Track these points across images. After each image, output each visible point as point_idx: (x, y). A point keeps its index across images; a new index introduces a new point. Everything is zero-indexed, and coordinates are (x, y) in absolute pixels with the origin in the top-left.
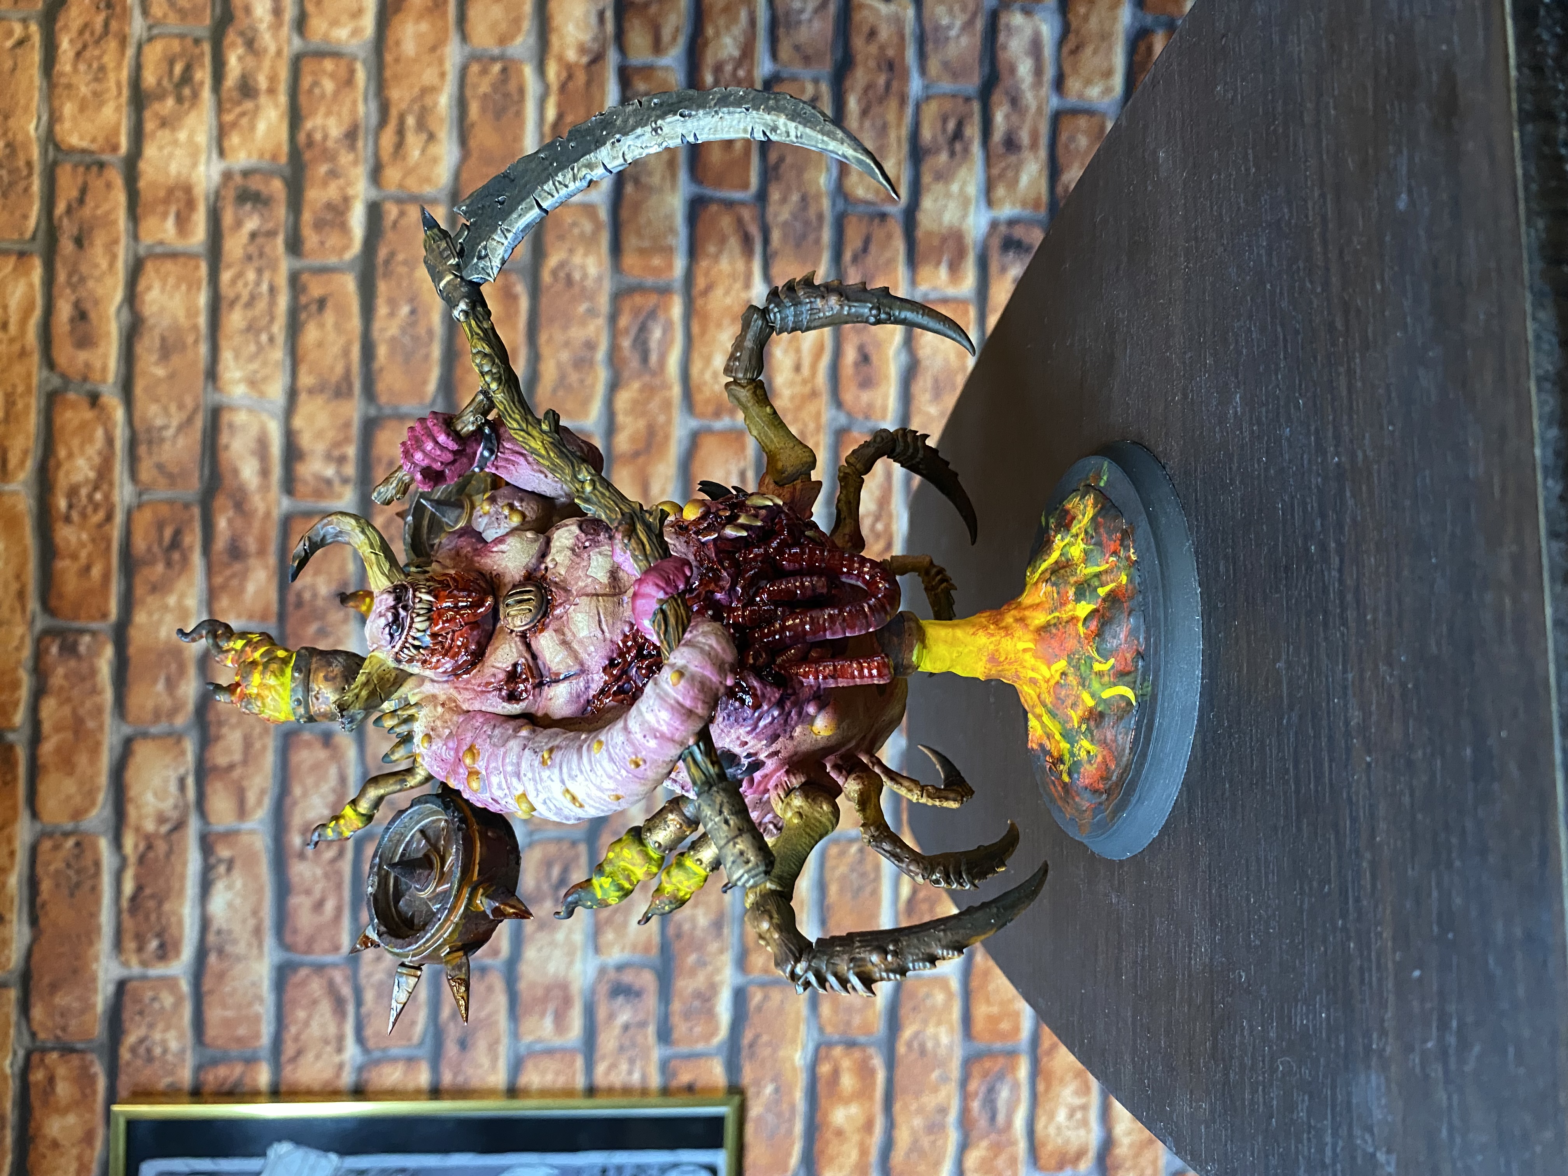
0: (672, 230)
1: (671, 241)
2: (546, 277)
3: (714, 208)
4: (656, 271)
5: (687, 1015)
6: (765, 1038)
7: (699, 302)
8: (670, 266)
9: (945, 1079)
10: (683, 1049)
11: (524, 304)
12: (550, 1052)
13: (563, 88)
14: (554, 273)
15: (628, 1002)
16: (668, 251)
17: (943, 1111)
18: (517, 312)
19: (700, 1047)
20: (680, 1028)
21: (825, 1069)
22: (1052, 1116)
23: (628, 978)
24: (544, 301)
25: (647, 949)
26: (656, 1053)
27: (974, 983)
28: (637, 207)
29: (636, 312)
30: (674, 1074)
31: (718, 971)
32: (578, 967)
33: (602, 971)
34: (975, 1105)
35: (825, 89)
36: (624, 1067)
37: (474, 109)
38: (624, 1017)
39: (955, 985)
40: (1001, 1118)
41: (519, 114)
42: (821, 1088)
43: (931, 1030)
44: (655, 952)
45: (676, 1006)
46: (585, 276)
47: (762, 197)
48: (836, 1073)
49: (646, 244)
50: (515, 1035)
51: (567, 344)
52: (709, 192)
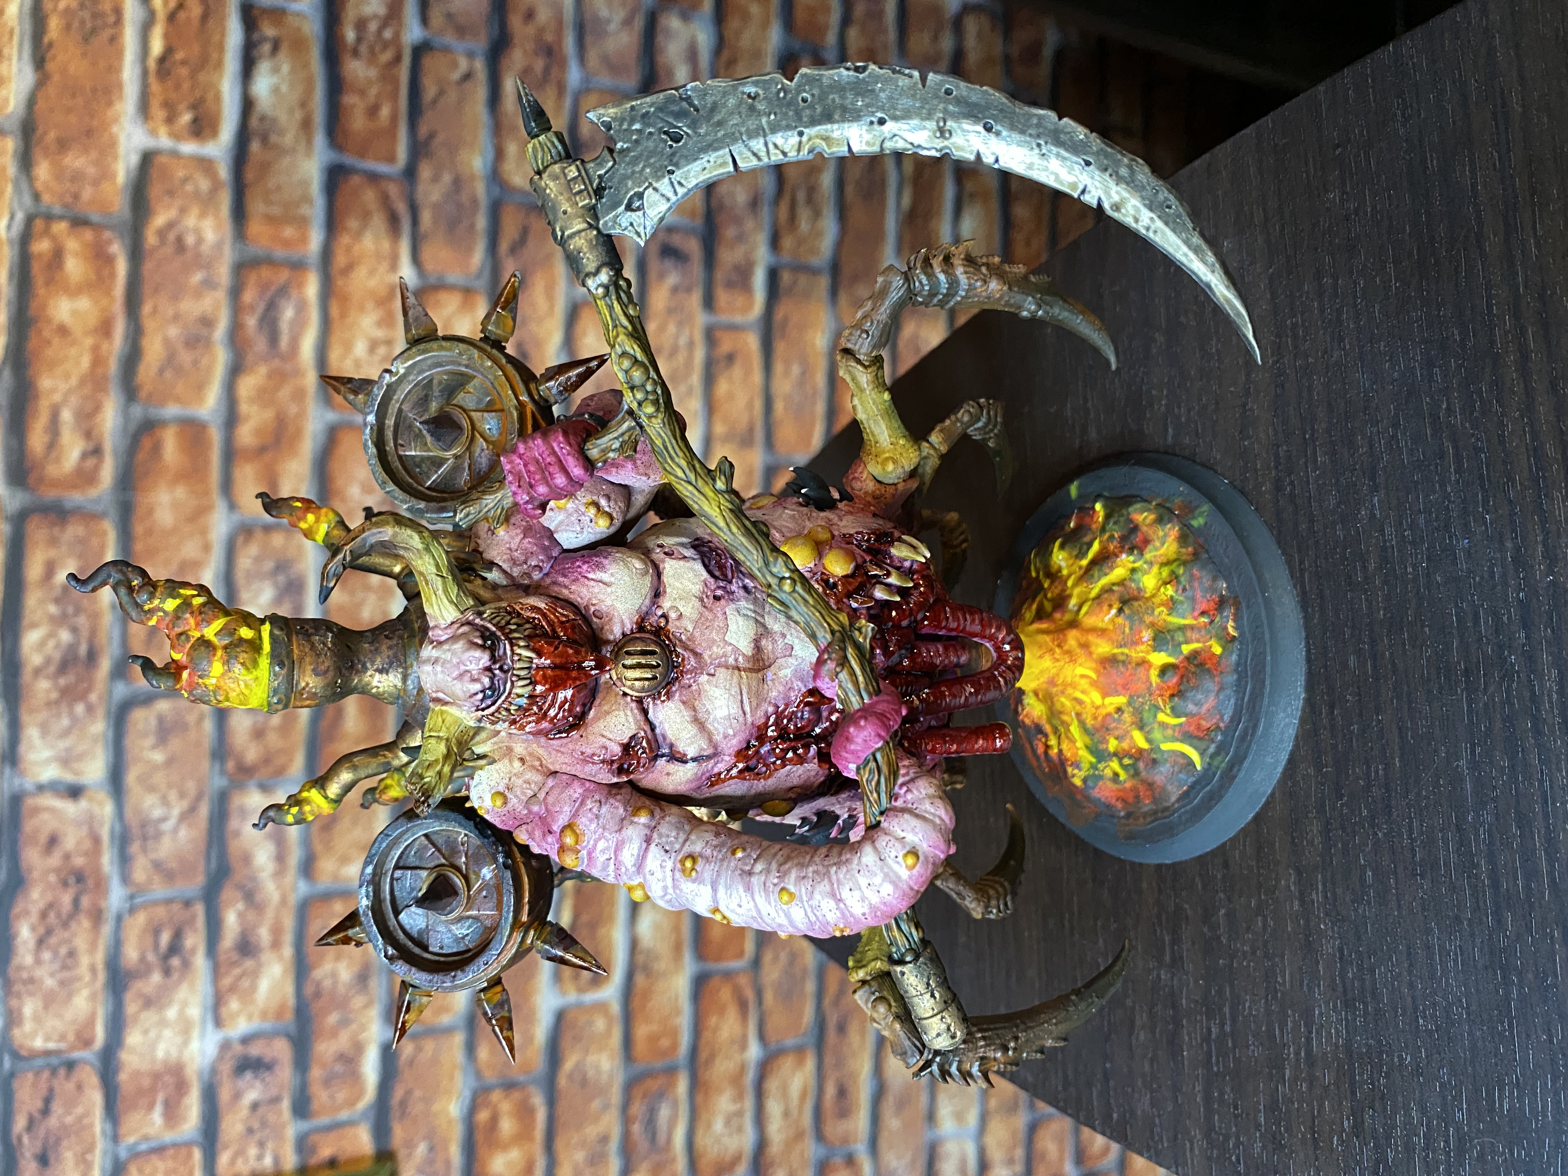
0: (306, 199)
1: (304, 210)
2: (151, 238)
3: (356, 180)
4: (286, 243)
5: (327, 1082)
6: (418, 1093)
7: (340, 283)
8: (304, 239)
9: (606, 1107)
10: (323, 1120)
11: (122, 267)
12: (160, 1150)
13: (171, 17)
14: (162, 233)
15: (256, 1077)
16: (302, 222)
17: (604, 1139)
18: (113, 275)
19: (344, 1115)
20: (320, 1096)
21: (483, 1116)
22: (709, 1126)
23: (255, 1050)
24: (148, 267)
25: (279, 1014)
26: (292, 1130)
27: (636, 1003)
28: (265, 168)
29: (264, 287)
30: (313, 1150)
31: (363, 1028)
32: (195, 1045)
33: (225, 1046)
34: (637, 1128)
35: (480, 66)
36: (253, 1151)
37: (54, 25)
38: (252, 1095)
39: (616, 1008)
40: (662, 1137)
41: (115, 40)
42: (479, 1137)
43: (592, 1059)
44: (290, 1016)
45: (316, 1073)
46: (200, 241)
47: (410, 173)
48: (494, 1120)
49: (276, 211)
50: (115, 1138)
51: (176, 318)
52: (349, 160)
